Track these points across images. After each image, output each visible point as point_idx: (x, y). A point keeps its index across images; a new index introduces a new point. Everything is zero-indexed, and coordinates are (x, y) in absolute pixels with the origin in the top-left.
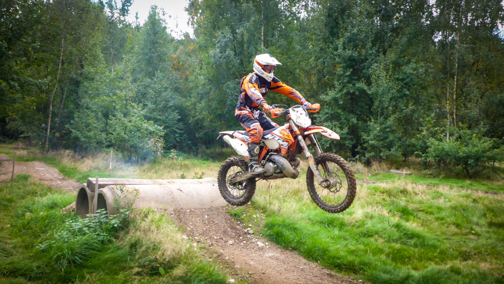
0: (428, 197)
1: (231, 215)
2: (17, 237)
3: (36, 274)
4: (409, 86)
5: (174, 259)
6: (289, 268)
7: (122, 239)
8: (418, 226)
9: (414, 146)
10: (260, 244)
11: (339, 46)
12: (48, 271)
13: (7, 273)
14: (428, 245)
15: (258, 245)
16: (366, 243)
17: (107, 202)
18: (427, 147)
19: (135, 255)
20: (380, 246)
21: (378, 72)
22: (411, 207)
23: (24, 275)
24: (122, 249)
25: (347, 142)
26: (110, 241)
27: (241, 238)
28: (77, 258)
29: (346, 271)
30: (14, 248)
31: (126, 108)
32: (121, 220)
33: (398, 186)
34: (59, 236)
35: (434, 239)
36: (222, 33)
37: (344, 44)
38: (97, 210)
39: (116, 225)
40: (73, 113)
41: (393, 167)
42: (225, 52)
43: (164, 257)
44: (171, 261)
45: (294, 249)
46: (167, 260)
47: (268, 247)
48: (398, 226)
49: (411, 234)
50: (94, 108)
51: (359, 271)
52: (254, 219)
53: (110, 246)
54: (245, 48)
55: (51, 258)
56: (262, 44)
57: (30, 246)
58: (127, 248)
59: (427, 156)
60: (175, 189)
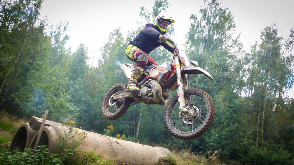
4: (236, 112)
17: (49, 139)
32: (63, 158)
38: (39, 145)
40: (19, 88)
59: (247, 158)
60: (113, 141)
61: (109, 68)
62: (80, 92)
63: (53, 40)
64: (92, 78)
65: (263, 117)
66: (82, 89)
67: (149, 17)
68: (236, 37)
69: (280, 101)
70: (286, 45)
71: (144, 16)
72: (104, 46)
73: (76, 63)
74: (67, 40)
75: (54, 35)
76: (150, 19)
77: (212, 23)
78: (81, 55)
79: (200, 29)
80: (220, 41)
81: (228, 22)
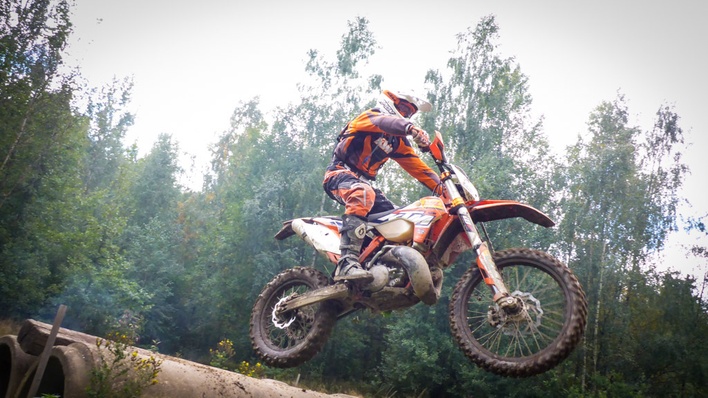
17: (66, 379)
42: (268, 206)
60: (229, 382)
63: (94, 125)
64: (189, 218)
65: (597, 317)
66: (161, 246)
67: (328, 74)
68: (533, 126)
69: (637, 277)
70: (649, 146)
71: (317, 72)
72: (218, 140)
73: (148, 183)
75: (97, 113)
76: (330, 79)
77: (476, 91)
78: (162, 163)
79: (449, 106)
80: (496, 134)
81: (514, 91)
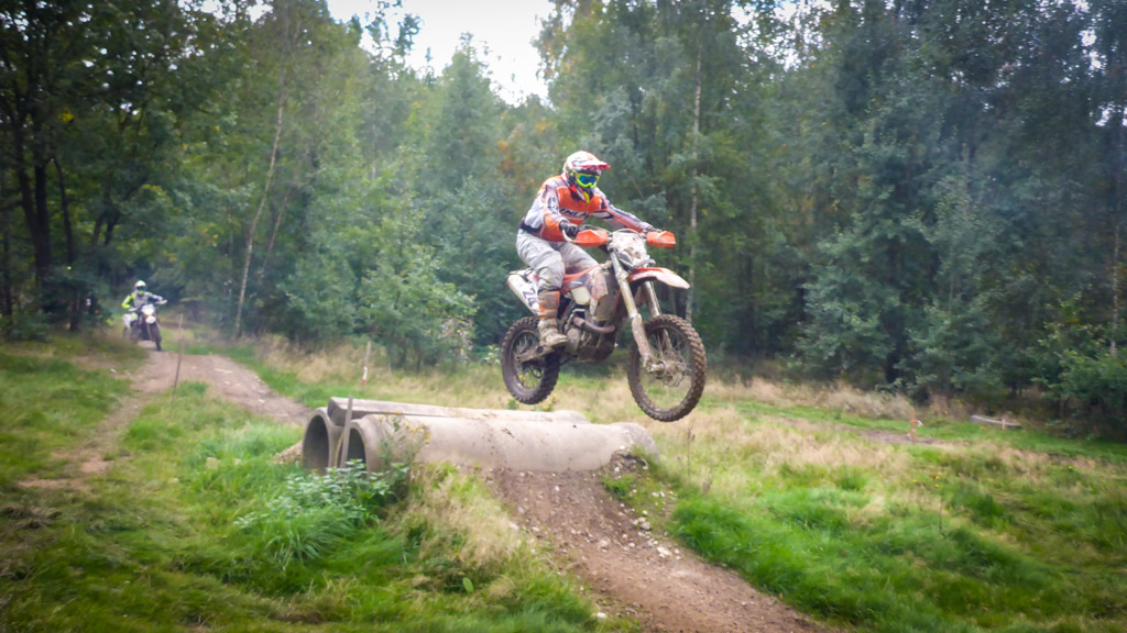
0: (1046, 480)
1: (607, 489)
2: (193, 503)
3: (236, 571)
4: (1025, 229)
5: (492, 564)
6: (718, 602)
7: (393, 520)
8: (1010, 540)
9: (1030, 364)
10: (663, 551)
11: (866, 135)
12: (258, 568)
13: (186, 564)
14: (1021, 580)
15: (658, 553)
16: (886, 565)
17: (366, 446)
18: (1061, 369)
19: (417, 552)
20: (915, 574)
21: (952, 195)
22: (1002, 497)
23: (214, 571)
24: (392, 538)
25: (875, 349)
26: (370, 523)
27: (625, 536)
28: (310, 548)
29: (835, 617)
30: (191, 521)
31: (401, 255)
32: (392, 483)
33: (982, 453)
34: (275, 505)
35: (1041, 570)
36: (610, 99)
37: (877, 130)
38: (348, 459)
39: (382, 493)
40: (292, 260)
41: (980, 410)
42: (614, 139)
43: (474, 559)
44: (487, 568)
45: (732, 566)
46: (479, 564)
47: (678, 558)
48: (960, 536)
49: (988, 555)
50: (336, 250)
51: (862, 620)
52: (652, 500)
53: (370, 531)
54: (657, 133)
55: (261, 545)
56: (696, 125)
57: (220, 522)
58: (402, 539)
59: (1061, 389)
60: (497, 430)
61: (561, 128)
62: (479, 226)
73: (450, 130)
74: (411, 33)
